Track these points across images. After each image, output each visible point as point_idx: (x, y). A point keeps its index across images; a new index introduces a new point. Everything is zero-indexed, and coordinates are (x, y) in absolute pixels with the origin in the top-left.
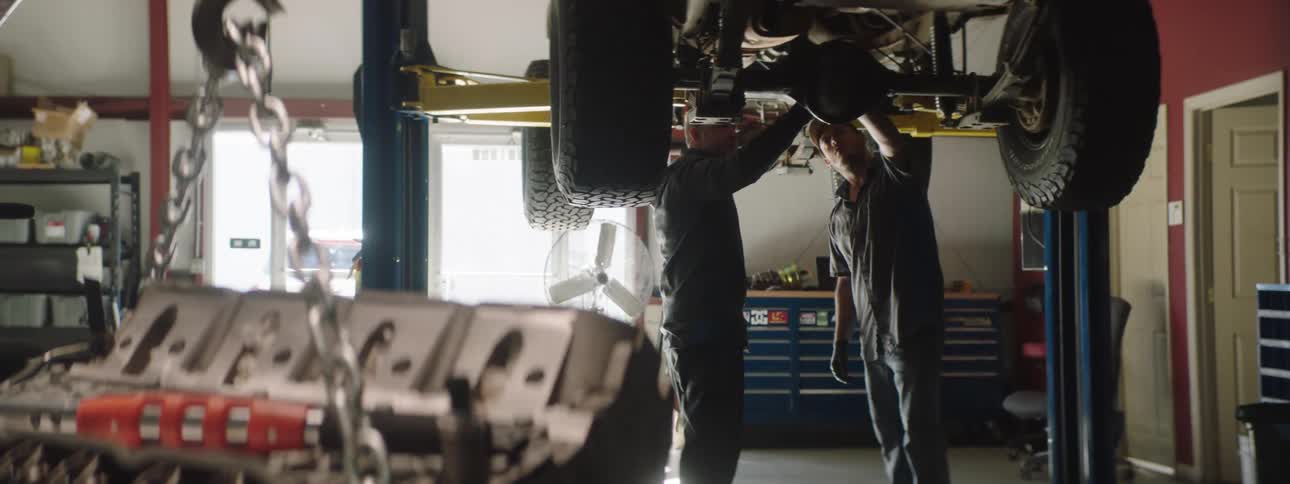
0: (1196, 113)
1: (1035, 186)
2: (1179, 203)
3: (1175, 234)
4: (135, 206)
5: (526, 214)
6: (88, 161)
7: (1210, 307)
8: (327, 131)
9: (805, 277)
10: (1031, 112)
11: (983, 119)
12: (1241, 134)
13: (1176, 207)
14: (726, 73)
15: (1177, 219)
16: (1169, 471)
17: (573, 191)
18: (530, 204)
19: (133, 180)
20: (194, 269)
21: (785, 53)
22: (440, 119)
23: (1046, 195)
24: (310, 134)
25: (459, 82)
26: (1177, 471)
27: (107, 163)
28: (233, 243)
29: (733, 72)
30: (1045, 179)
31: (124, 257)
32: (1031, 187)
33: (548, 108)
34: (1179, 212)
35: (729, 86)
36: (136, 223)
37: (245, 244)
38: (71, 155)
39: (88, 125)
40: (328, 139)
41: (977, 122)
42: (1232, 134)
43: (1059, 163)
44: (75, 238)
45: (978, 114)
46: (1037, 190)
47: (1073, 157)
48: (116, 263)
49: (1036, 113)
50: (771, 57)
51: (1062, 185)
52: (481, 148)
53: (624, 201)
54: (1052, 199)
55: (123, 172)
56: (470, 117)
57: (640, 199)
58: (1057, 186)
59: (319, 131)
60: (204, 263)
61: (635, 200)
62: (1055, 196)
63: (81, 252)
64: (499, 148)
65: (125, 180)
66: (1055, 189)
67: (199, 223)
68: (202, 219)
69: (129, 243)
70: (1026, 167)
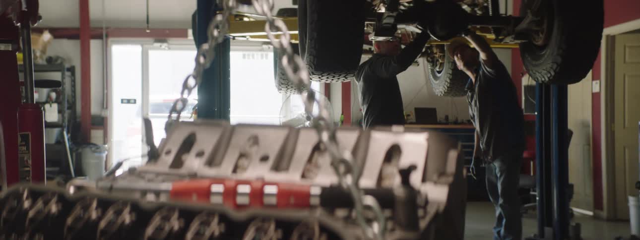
0: (608, 36)
1: (539, 73)
2: (598, 81)
3: (595, 97)
4: (73, 83)
5: (276, 86)
6: (50, 60)
7: (613, 133)
8: (169, 44)
9: (409, 118)
10: (539, 35)
11: (516, 38)
12: (630, 47)
13: (597, 83)
14: (391, 14)
15: (596, 89)
16: (591, 213)
17: (314, 74)
18: (279, 81)
19: (72, 70)
20: (103, 114)
21: (412, 5)
22: (236, 38)
23: (544, 77)
24: (161, 46)
25: (246, 19)
26: (595, 213)
27: (59, 62)
28: (122, 101)
29: (395, 14)
30: (544, 70)
31: (68, 108)
32: (537, 73)
33: (297, 32)
34: (598, 85)
35: (391, 21)
36: (74, 91)
37: (129, 101)
38: (41, 57)
39: (49, 42)
40: (169, 49)
41: (512, 40)
42: (625, 47)
43: (552, 63)
44: (44, 99)
45: (513, 36)
46: (540, 75)
47: (559, 60)
48: (65, 112)
49: (541, 35)
50: (404, 6)
51: (553, 73)
52: (247, 53)
53: (339, 79)
54: (547, 79)
55: (67, 65)
56: (252, 37)
57: (346, 78)
58: (550, 73)
59: (164, 45)
60: (108, 112)
61: (344, 78)
62: (549, 78)
63: (47, 106)
64: (255, 53)
65: (68, 70)
66: (549, 75)
67: (105, 92)
68: (107, 89)
69: (71, 101)
70: (534, 63)
